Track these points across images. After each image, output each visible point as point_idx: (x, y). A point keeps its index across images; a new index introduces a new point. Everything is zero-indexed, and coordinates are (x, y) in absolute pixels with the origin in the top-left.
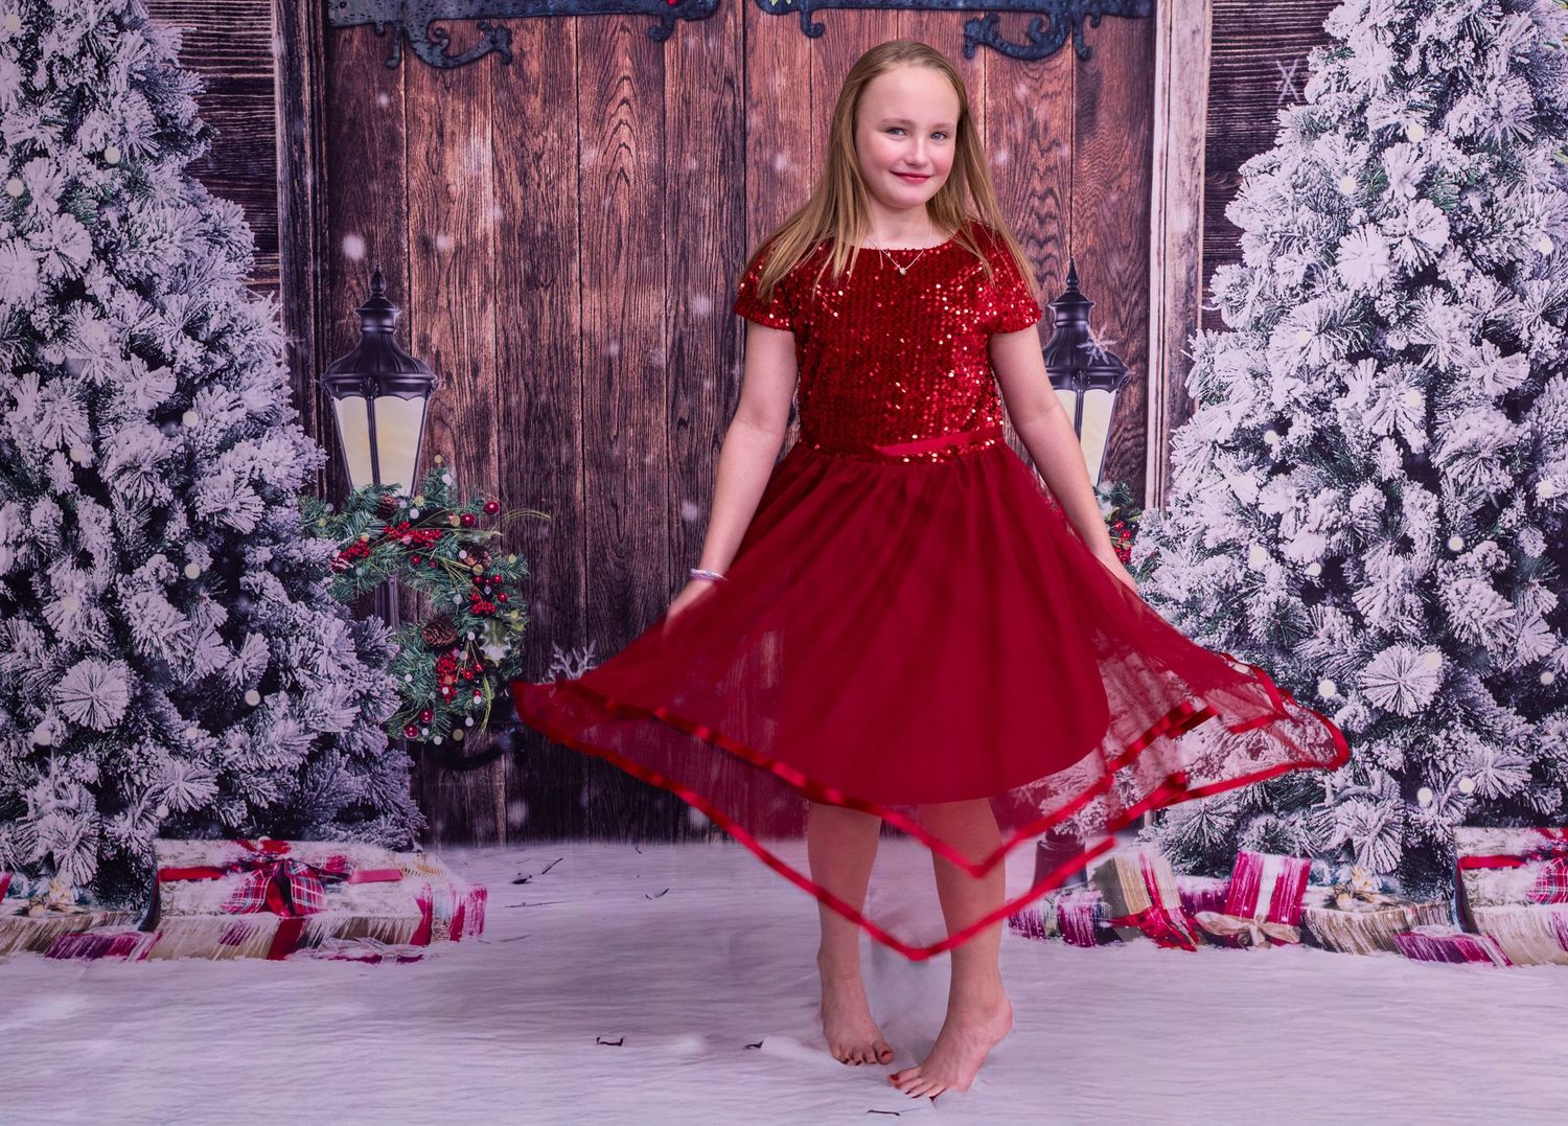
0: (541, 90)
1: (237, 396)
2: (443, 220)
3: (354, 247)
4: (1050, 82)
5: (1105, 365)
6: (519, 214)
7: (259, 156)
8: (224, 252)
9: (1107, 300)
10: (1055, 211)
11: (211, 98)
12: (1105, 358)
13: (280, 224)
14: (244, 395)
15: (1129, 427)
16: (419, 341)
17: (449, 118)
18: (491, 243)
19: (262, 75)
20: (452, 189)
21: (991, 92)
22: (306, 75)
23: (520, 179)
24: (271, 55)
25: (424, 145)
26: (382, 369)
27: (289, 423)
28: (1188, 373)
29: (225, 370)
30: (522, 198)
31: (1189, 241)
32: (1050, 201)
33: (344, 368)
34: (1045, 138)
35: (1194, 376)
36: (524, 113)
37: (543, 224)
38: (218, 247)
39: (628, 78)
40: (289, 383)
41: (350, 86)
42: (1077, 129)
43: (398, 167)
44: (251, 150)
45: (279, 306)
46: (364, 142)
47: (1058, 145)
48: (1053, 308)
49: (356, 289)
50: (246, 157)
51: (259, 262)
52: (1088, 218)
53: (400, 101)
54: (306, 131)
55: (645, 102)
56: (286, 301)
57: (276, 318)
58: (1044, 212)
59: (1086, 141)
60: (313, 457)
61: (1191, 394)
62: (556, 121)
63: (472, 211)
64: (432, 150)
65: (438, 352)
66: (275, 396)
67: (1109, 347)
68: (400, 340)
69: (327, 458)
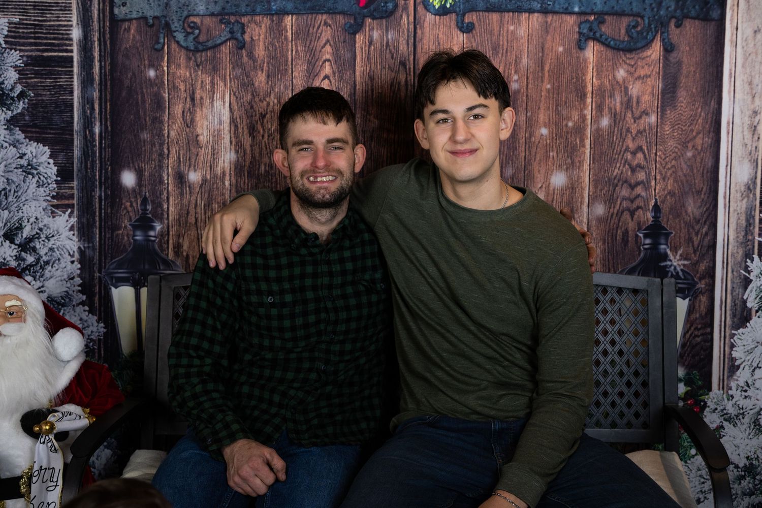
0: (265, 68)
1: (41, 284)
2: (193, 160)
3: (128, 179)
4: (643, 67)
5: (680, 279)
6: (249, 157)
7: (61, 112)
8: (35, 180)
9: (683, 231)
10: (643, 163)
11: (27, 70)
12: (681, 273)
13: (76, 161)
14: (47, 284)
15: (699, 326)
16: (174, 247)
17: (199, 87)
18: (227, 178)
19: (65, 54)
20: (201, 138)
21: (598, 74)
22: (96, 54)
23: (249, 132)
24: (71, 39)
25: (181, 106)
26: (147, 267)
27: (78, 305)
28: (746, 288)
29: (33, 266)
30: (251, 146)
31: (749, 188)
32: (640, 155)
33: (119, 266)
34: (637, 109)
35: (751, 291)
36: (253, 84)
37: (265, 165)
38: (30, 177)
39: (329, 60)
40: (79, 276)
41: (127, 62)
42: (662, 102)
43: (161, 122)
44: (56, 107)
45: (74, 220)
46: (137, 103)
47: (647, 114)
48: (641, 235)
49: (130, 209)
50: (52, 113)
51: (59, 188)
52: (669, 169)
53: (164, 75)
54: (96, 95)
55: (341, 78)
56: (79, 217)
57: (72, 229)
58: (635, 163)
59: (669, 112)
60: (95, 329)
61: (749, 305)
62: (276, 90)
63: (215, 154)
64: (186, 110)
65: (188, 255)
66: (69, 285)
67: (684, 265)
68: (161, 246)
69: (105, 330)
